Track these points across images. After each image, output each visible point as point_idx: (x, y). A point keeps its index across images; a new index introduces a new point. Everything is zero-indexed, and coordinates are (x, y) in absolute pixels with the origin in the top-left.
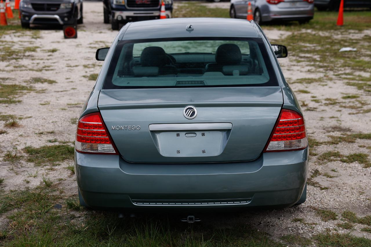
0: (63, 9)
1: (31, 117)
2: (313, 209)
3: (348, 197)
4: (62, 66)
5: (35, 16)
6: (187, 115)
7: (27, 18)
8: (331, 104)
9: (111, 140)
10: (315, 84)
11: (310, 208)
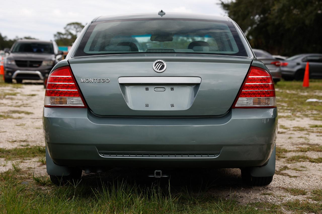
0: (44, 66)
1: (5, 132)
2: (282, 189)
3: (317, 182)
4: (40, 104)
5: (18, 72)
6: (156, 68)
7: (10, 74)
8: (299, 130)
9: (80, 94)
10: (283, 119)
11: (279, 188)
